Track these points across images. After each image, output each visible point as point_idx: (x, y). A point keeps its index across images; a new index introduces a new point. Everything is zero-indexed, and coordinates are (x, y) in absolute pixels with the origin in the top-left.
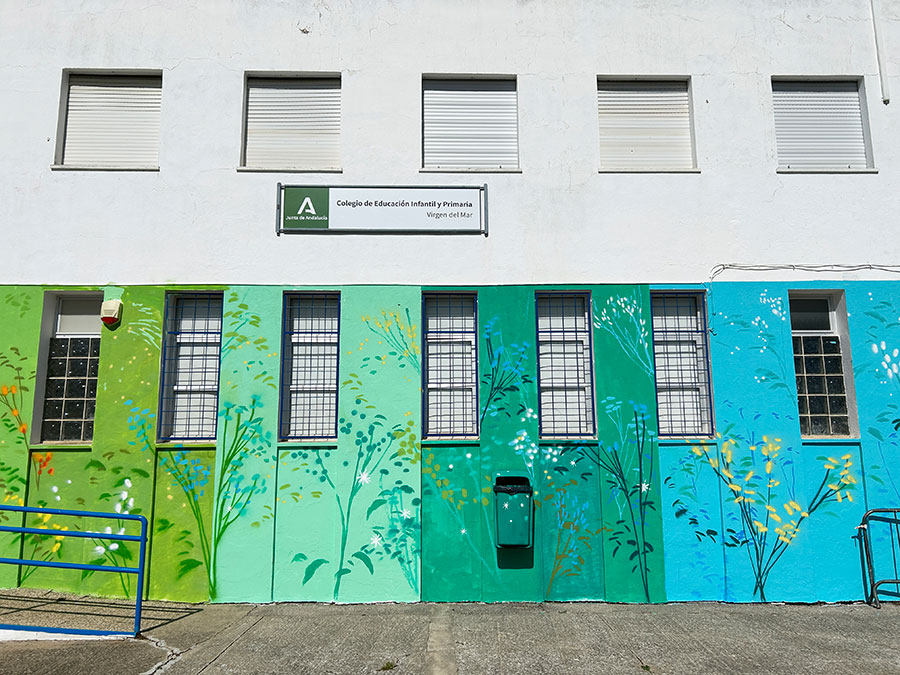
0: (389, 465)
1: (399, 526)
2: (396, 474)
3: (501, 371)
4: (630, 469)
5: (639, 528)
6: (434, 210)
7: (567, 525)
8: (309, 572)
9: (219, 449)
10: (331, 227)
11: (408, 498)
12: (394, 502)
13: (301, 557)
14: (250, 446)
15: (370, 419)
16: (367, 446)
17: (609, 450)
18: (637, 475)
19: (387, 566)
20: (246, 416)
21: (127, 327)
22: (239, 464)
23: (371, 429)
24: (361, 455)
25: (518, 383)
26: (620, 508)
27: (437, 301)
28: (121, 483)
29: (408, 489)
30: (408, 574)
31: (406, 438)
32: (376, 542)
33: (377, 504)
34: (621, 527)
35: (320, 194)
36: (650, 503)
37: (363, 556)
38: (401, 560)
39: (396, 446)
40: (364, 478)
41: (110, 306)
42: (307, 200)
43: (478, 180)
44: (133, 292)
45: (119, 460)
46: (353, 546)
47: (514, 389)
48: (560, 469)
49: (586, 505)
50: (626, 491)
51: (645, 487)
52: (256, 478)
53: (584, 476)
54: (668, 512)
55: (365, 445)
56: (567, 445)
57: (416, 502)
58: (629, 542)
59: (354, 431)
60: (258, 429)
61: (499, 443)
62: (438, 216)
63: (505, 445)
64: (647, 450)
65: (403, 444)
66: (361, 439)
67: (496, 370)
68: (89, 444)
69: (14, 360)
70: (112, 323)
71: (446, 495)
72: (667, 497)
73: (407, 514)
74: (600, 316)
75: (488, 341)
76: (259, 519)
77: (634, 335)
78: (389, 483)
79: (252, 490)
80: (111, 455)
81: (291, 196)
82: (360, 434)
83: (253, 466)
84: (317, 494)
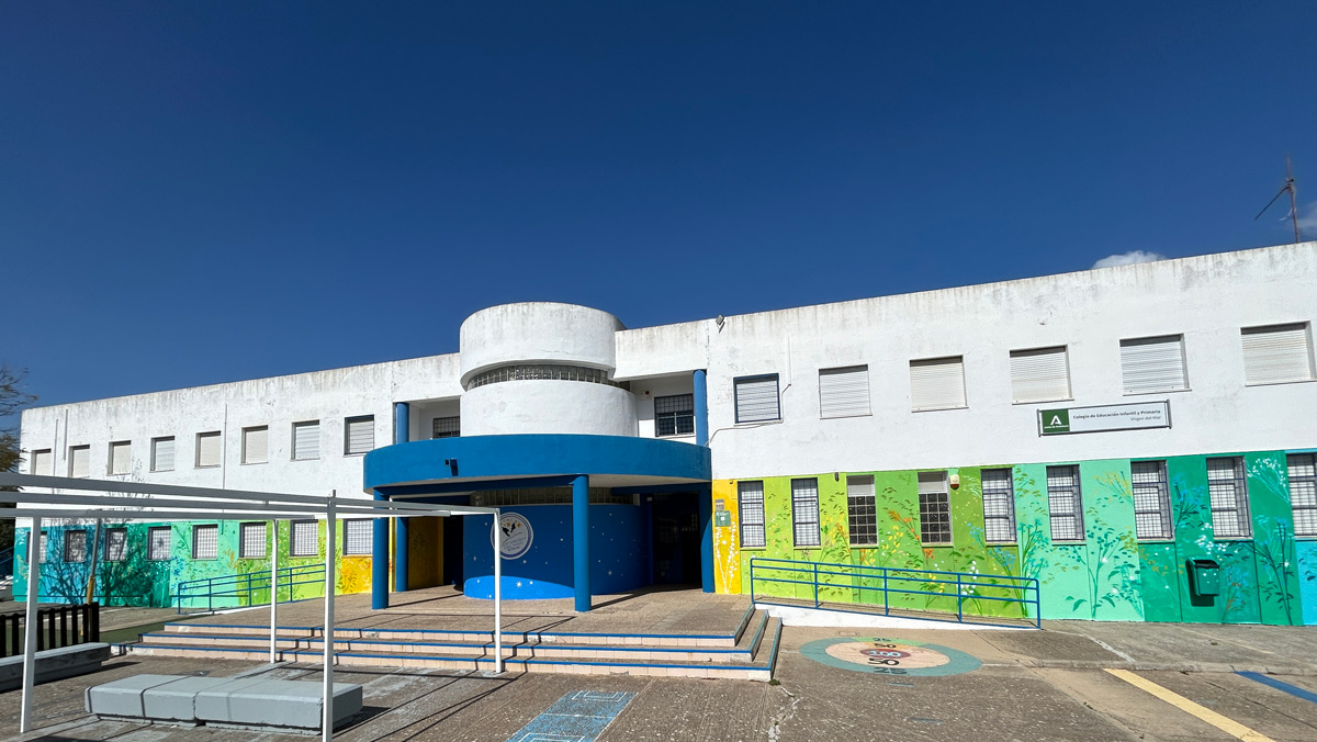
0: (1119, 554)
1: (1128, 584)
2: (1124, 558)
3: (1186, 503)
4: (1276, 554)
5: (1283, 586)
6: (1136, 416)
7: (1234, 585)
8: (1076, 606)
9: (1020, 546)
10: (1071, 430)
11: (1132, 571)
12: (1123, 572)
13: (1070, 598)
14: (1037, 544)
15: (1105, 530)
16: (1104, 544)
17: (1261, 544)
18: (1281, 558)
19: (1123, 604)
20: (1033, 530)
21: (963, 488)
22: (1032, 554)
23: (1106, 536)
24: (1101, 549)
25: (1198, 509)
26: (1269, 575)
27: (1138, 465)
28: (971, 562)
29: (1133, 566)
30: (1136, 607)
31: (1128, 540)
32: (1115, 591)
33: (1113, 573)
34: (1270, 586)
35: (1063, 414)
36: (1290, 573)
37: (1108, 598)
38: (1131, 601)
39: (1122, 544)
40: (1104, 560)
41: (954, 478)
42: (1056, 417)
43: (1163, 397)
44: (963, 471)
45: (969, 552)
46: (1101, 594)
47: (1195, 512)
48: (1228, 555)
49: (1246, 574)
50: (1274, 567)
51: (1286, 564)
52: (1042, 560)
53: (1244, 558)
54: (1303, 578)
55: (1103, 544)
56: (1232, 542)
57: (1137, 572)
58: (1279, 594)
59: (1096, 536)
60: (1040, 536)
61: (1187, 541)
62: (1138, 419)
63: (1192, 543)
64: (1287, 544)
65: (1126, 543)
66: (1100, 541)
67: (1183, 503)
68: (951, 544)
69: (908, 506)
70: (955, 487)
71: (1155, 568)
72: (1302, 569)
73: (1132, 578)
74: (1252, 470)
75: (1176, 487)
76: (1046, 579)
77: (1276, 479)
78: (1120, 563)
79: (1040, 566)
80: (963, 550)
81: (1047, 416)
82: (1099, 538)
83: (1039, 555)
84: (1076, 568)
